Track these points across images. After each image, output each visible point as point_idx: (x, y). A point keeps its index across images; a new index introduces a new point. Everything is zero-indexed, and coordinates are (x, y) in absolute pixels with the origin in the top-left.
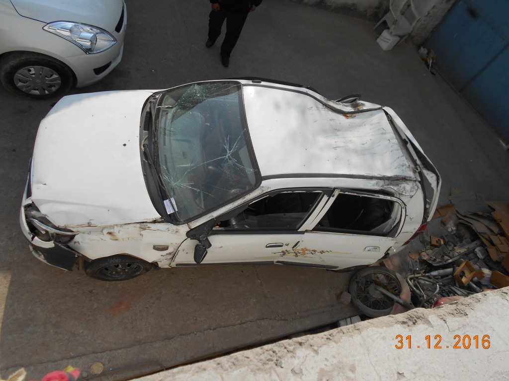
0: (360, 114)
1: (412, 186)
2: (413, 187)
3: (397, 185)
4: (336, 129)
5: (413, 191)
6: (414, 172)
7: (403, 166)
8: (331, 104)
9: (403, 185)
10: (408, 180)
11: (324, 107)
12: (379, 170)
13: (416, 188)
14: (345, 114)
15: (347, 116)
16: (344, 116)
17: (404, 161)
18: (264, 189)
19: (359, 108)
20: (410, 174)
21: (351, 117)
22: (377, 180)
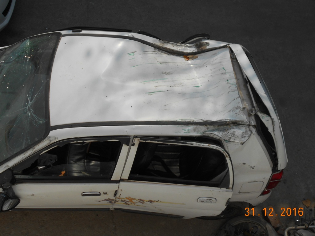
0: (203, 54)
1: (244, 131)
2: (246, 133)
3: (225, 130)
4: (165, 73)
5: (245, 137)
6: (249, 115)
7: (237, 109)
8: (170, 46)
9: (232, 131)
10: (239, 124)
11: (157, 50)
12: (207, 114)
13: (249, 133)
14: (186, 56)
15: (188, 58)
16: (184, 57)
17: (239, 103)
18: (51, 139)
19: (203, 47)
20: (243, 117)
21: (193, 58)
22: (195, 126)
